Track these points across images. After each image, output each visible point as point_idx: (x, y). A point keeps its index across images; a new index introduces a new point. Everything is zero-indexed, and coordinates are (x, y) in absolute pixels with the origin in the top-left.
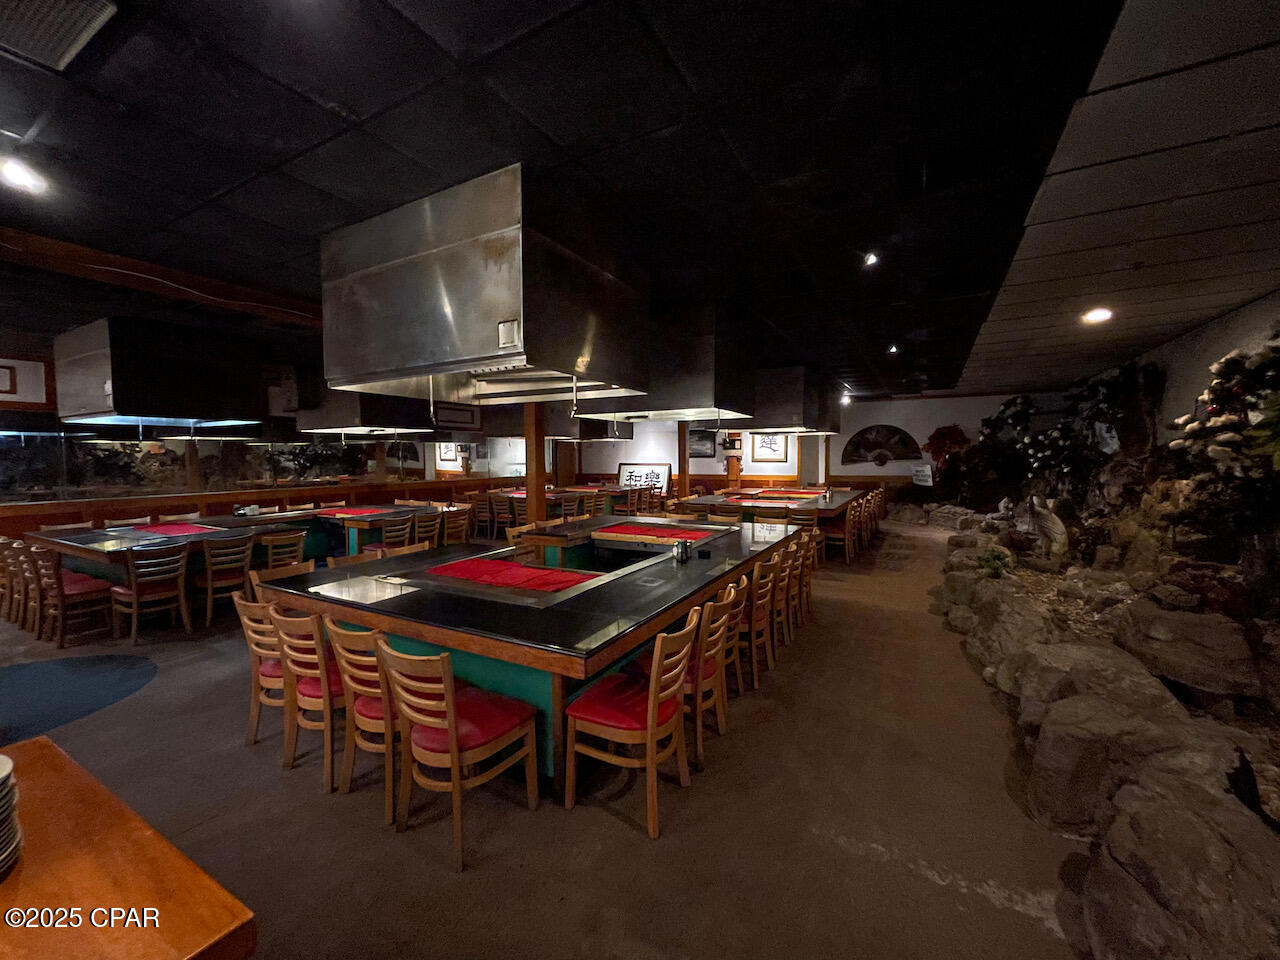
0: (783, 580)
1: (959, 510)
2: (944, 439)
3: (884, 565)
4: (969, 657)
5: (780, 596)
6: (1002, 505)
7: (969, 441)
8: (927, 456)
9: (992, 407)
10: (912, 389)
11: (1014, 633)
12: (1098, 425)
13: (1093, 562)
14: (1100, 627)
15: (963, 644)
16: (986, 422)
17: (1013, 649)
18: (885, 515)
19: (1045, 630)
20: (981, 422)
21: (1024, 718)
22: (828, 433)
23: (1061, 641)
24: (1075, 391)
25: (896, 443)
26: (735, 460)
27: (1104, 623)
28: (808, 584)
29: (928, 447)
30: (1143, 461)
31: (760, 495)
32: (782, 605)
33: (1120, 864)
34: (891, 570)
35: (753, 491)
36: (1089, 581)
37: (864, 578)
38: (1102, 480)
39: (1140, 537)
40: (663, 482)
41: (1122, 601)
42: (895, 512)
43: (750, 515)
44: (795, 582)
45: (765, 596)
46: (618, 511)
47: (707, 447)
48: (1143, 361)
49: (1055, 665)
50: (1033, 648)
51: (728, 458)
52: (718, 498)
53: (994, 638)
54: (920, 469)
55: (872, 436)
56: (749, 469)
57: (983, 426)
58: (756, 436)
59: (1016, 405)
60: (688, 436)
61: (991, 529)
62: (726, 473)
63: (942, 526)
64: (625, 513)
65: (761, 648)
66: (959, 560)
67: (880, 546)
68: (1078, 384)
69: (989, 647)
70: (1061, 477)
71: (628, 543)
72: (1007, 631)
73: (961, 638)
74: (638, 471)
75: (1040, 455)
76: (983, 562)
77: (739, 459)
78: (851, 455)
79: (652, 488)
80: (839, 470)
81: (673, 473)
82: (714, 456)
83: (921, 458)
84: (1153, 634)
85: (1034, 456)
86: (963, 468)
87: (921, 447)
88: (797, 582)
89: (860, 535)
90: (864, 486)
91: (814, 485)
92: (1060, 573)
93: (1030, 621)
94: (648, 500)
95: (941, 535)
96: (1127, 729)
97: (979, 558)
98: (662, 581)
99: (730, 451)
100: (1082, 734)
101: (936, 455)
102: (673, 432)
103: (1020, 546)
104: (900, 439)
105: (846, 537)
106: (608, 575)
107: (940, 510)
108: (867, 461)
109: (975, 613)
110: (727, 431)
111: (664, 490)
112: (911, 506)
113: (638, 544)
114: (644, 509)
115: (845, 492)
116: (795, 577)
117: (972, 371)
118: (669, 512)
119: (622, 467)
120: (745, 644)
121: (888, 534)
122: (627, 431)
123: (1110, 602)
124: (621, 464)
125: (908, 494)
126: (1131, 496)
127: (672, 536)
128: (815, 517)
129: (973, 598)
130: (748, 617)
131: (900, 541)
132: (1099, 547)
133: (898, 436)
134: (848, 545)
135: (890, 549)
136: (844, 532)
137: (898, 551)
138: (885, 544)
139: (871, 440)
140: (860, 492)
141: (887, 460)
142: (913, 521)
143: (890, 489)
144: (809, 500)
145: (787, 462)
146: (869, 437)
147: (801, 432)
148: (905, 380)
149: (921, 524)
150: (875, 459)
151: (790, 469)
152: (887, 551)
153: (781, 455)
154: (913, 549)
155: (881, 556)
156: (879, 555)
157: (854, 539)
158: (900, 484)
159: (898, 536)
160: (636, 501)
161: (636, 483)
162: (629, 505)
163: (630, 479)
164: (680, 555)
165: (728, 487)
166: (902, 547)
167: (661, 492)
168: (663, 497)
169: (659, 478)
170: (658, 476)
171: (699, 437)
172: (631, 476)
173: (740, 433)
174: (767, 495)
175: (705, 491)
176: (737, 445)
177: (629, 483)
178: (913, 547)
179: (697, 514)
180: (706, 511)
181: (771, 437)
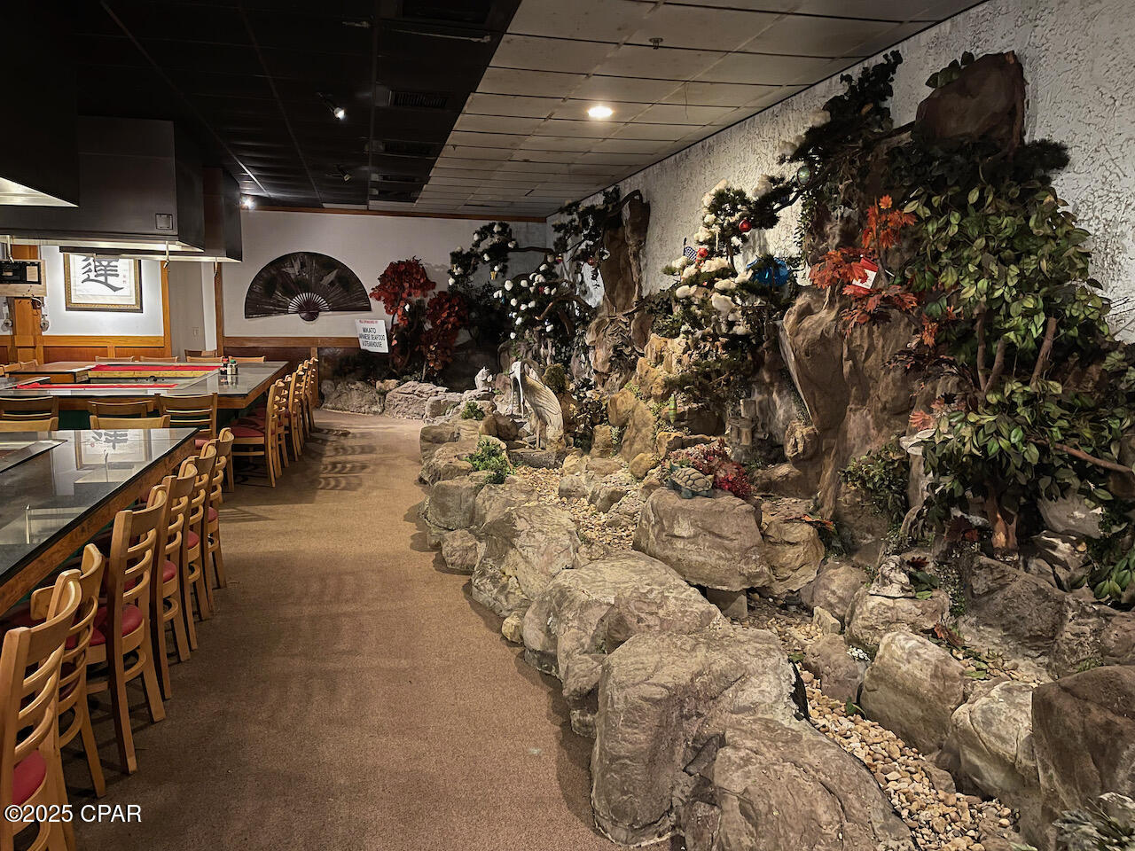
0: (172, 538)
1: (427, 387)
2: (402, 277)
3: (332, 483)
4: (476, 605)
5: (169, 569)
6: (479, 378)
7: (434, 285)
8: (378, 306)
9: (464, 235)
10: (355, 196)
11: (535, 559)
12: (587, 269)
13: (590, 448)
14: (608, 531)
15: (467, 589)
16: (457, 257)
17: (536, 584)
18: (319, 400)
19: (571, 549)
20: (449, 258)
21: (571, 686)
23: (591, 560)
24: (565, 219)
25: (332, 284)
26: (28, 304)
27: (613, 524)
28: (216, 534)
29: (380, 292)
30: (630, 316)
31: (91, 374)
32: (171, 588)
34: (343, 489)
35: (77, 368)
36: (592, 473)
37: (304, 511)
38: (587, 342)
39: (638, 411)
41: (626, 493)
42: (335, 395)
43: (74, 415)
44: (194, 537)
45: (139, 579)
49: (595, 597)
50: (566, 579)
51: (10, 302)
53: (508, 572)
54: (368, 326)
55: (293, 270)
56: (61, 323)
57: (453, 262)
58: (73, 256)
59: (492, 233)
61: (474, 413)
62: (8, 333)
63: (404, 413)
65: (139, 684)
66: (446, 462)
67: (321, 455)
68: (568, 209)
69: (504, 587)
70: (542, 336)
72: (525, 558)
73: (463, 580)
75: (523, 307)
76: (478, 461)
77: (37, 304)
78: (261, 302)
80: (243, 327)
83: (368, 309)
84: (677, 532)
85: (517, 309)
86: (428, 326)
87: (369, 292)
88: (197, 537)
89: (289, 438)
90: (288, 355)
91: (198, 354)
92: (556, 466)
95: (409, 428)
96: (695, 668)
97: (471, 456)
99: (13, 286)
100: (658, 693)
101: (392, 304)
103: (507, 431)
104: (338, 276)
105: (269, 440)
107: (398, 389)
108: (287, 312)
109: (480, 539)
112: (359, 384)
115: (257, 365)
116: (192, 528)
117: (442, 179)
120: (101, 686)
121: (330, 431)
123: (614, 497)
125: (353, 366)
126: (623, 362)
128: (213, 409)
129: (473, 518)
130: (105, 628)
131: (348, 442)
132: (597, 427)
133: (335, 272)
134: (272, 456)
135: (336, 455)
136: (264, 433)
137: (350, 458)
138: (327, 448)
139: (293, 277)
140: (282, 364)
141: (320, 311)
142: (363, 409)
143: (327, 359)
144: (196, 381)
145: (141, 310)
146: (290, 271)
147: (172, 253)
148: (347, 178)
149: (375, 413)
150: (300, 309)
151: (148, 324)
152: (333, 460)
153: (127, 296)
154: (371, 452)
155: (326, 469)
156: (322, 467)
157: (280, 445)
158: (341, 350)
159: (346, 434)
165: (16, 361)
166: (353, 450)
173: (34, 247)
174: (106, 374)
176: (31, 273)
178: (371, 449)
181: (105, 263)
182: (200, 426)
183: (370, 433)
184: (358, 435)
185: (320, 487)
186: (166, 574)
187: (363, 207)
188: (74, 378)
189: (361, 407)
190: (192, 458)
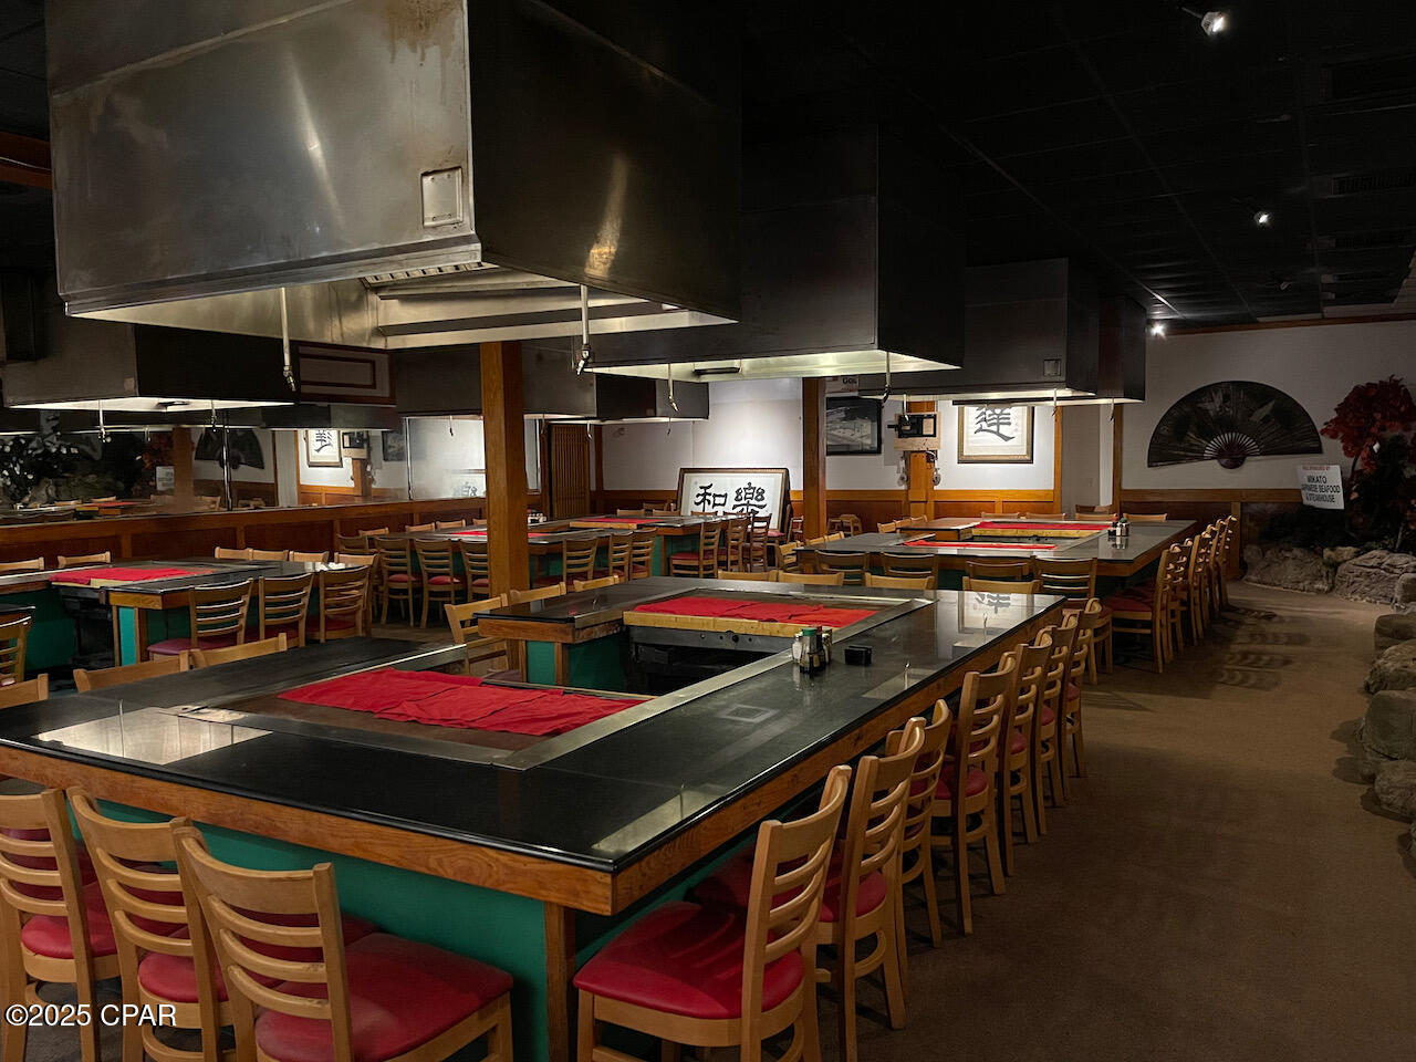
0: (1023, 709)
1: (1402, 559)
3: (1239, 678)
4: (1413, 864)
5: (1018, 741)
8: (1332, 446)
10: (1302, 305)
15: (1405, 840)
18: (1241, 569)
22: (1117, 401)
25: (1266, 420)
26: (923, 458)
28: (1077, 715)
29: (1336, 428)
31: (975, 532)
32: (1020, 761)
34: (1253, 686)
35: (961, 525)
40: (771, 507)
42: (1263, 564)
43: (953, 574)
44: (1048, 713)
46: (677, 567)
47: (863, 432)
51: (907, 456)
52: (886, 539)
54: (1317, 473)
55: (1213, 406)
56: (953, 477)
58: (966, 408)
60: (823, 411)
62: (903, 487)
63: (1360, 594)
64: (693, 572)
66: (1398, 665)
67: (1229, 641)
73: (1402, 828)
74: (727, 485)
77: (931, 457)
78: (1168, 447)
80: (1144, 477)
81: (792, 487)
82: (879, 451)
83: (1319, 450)
87: (1319, 429)
88: (1053, 713)
89: (1186, 616)
90: (1195, 511)
91: (1090, 510)
94: (742, 544)
95: (1364, 614)
98: (771, 713)
99: (911, 440)
101: (1353, 443)
102: (792, 402)
104: (1274, 410)
105: (1157, 617)
106: (657, 699)
107: (1356, 560)
108: (1201, 458)
110: (905, 398)
111: (774, 524)
112: (1297, 552)
113: (720, 635)
114: (734, 563)
115: (1147, 525)
116: (1047, 702)
118: (785, 568)
119: (686, 476)
121: (1249, 611)
122: (697, 401)
124: (685, 471)
125: (1290, 527)
131: (1271, 628)
133: (1271, 405)
134: (1162, 634)
135: (1250, 643)
136: (1152, 607)
137: (1269, 648)
138: (1239, 633)
139: (1211, 413)
140: (1187, 524)
141: (1249, 455)
142: (1301, 584)
143: (1252, 517)
144: (1079, 542)
145: (1031, 461)
146: (1208, 406)
148: (1284, 286)
149: (1319, 591)
150: (1220, 455)
151: (1038, 477)
152: (1245, 648)
153: (1018, 447)
154: (1301, 644)
155: (1232, 659)
156: (1228, 656)
157: (1173, 624)
158: (1275, 506)
159: (1270, 617)
160: (715, 547)
161: (716, 508)
162: (702, 554)
163: (703, 501)
164: (807, 658)
165: (908, 516)
166: (1276, 640)
167: (767, 528)
168: (772, 539)
169: (763, 499)
170: (761, 493)
171: (846, 412)
172: (705, 494)
173: (933, 403)
174: (989, 532)
175: (859, 525)
176: (928, 427)
177: (699, 509)
178: (1302, 640)
179: (842, 573)
180: (861, 567)
181: (998, 411)
182: (1069, 594)
183: (1306, 618)
184: (1287, 620)
185: (1221, 680)
186: (1015, 746)
187: (1318, 316)
188: (958, 536)
189: (1299, 582)
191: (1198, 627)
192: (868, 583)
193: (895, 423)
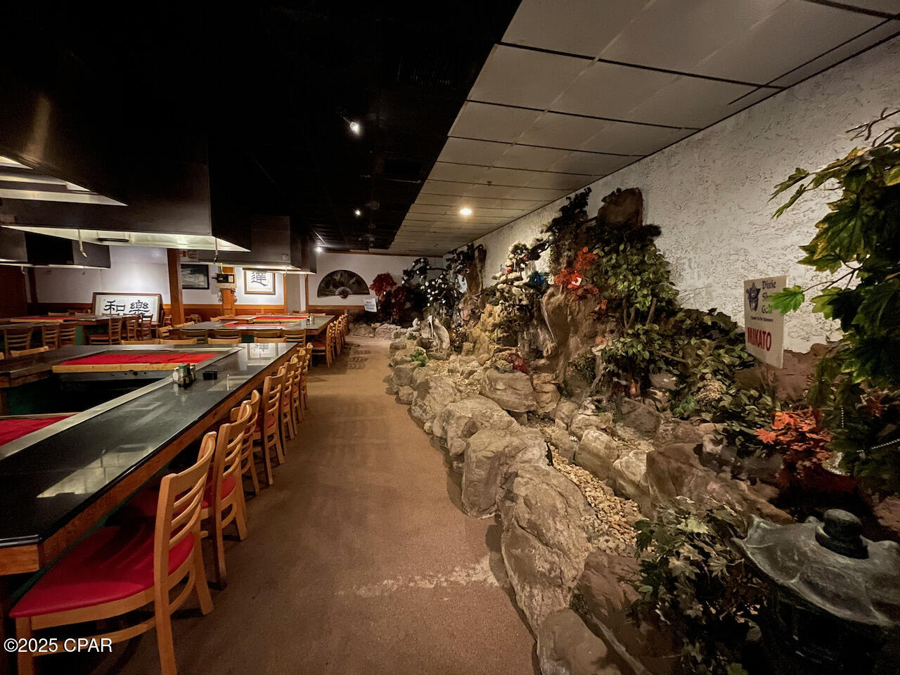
0: (287, 388)
1: (393, 326)
2: (383, 281)
3: (353, 366)
4: (413, 417)
6: (414, 323)
7: (395, 284)
8: (372, 292)
9: (409, 263)
10: (363, 247)
11: (438, 399)
12: (460, 277)
13: (461, 352)
14: (469, 387)
15: (410, 410)
16: (406, 272)
17: (438, 409)
18: (348, 331)
19: (453, 394)
20: (402, 273)
21: (453, 451)
22: (307, 273)
23: (462, 399)
24: (451, 256)
25: (353, 283)
26: (229, 292)
27: (471, 384)
28: (305, 387)
29: (373, 287)
30: (478, 297)
31: (254, 320)
32: (287, 409)
33: (523, 528)
34: (358, 369)
35: (249, 318)
36: (462, 362)
37: (341, 376)
38: (460, 308)
39: (481, 337)
40: (153, 311)
41: (476, 371)
42: (354, 329)
43: (248, 337)
44: (296, 388)
45: (275, 405)
46: (94, 341)
47: (200, 280)
48: (476, 244)
49: (463, 414)
50: (451, 407)
51: (222, 290)
52: (215, 324)
53: (426, 404)
54: (368, 301)
55: (337, 278)
56: (242, 299)
58: (248, 272)
59: (420, 262)
60: (179, 269)
61: (412, 337)
62: (221, 303)
63: (383, 337)
64: (107, 342)
65: (274, 448)
66: (400, 358)
67: (348, 354)
68: (452, 252)
69: (425, 410)
70: (441, 305)
71: (112, 374)
72: (434, 398)
73: (408, 407)
74: (119, 300)
75: (433, 293)
76: (414, 357)
77: (232, 291)
78: (324, 290)
79: (139, 317)
80: (316, 301)
81: (164, 302)
82: (208, 288)
83: (369, 294)
84: (498, 387)
85: (430, 294)
86: (393, 301)
87: (369, 286)
88: (297, 388)
89: (335, 348)
90: (335, 313)
91: (297, 312)
92: (447, 359)
93: (447, 390)
94: (136, 328)
95: (385, 343)
96: (506, 444)
97: (411, 355)
98: (158, 404)
99: (223, 284)
100: (490, 454)
101: (378, 292)
102: (160, 265)
103: (426, 345)
104: (356, 280)
105: (327, 348)
106: (80, 414)
107: (381, 327)
108: (335, 295)
109: (415, 390)
110: (221, 265)
111: (155, 319)
112: (364, 325)
113: (125, 373)
114: (131, 337)
115: (320, 317)
116: (295, 384)
117: (399, 240)
118: (165, 338)
119: (98, 296)
120: (259, 449)
121: (352, 345)
122: (101, 255)
123: (471, 373)
124: (95, 294)
125: (362, 317)
126: (475, 316)
127: (169, 361)
128: (304, 335)
129: (412, 381)
130: (260, 425)
131: (360, 349)
132: (464, 343)
133: (355, 278)
134: (329, 356)
135: (355, 355)
136: (325, 345)
137: (360, 356)
138: (351, 351)
139: (337, 280)
140: (332, 317)
141: (349, 294)
143: (351, 314)
144: (297, 323)
145: (275, 294)
147: (288, 270)
148: (360, 239)
149: (371, 337)
150: (340, 294)
151: (278, 300)
152: (353, 356)
153: (269, 288)
156: (349, 359)
157: (331, 351)
158: (357, 311)
159: (359, 346)
160: (119, 330)
161: (119, 312)
162: (110, 334)
163: (110, 308)
164: (182, 380)
165: (223, 315)
166: (362, 353)
167: (151, 320)
168: (154, 326)
169: (147, 308)
170: (146, 305)
171: (191, 271)
172: (110, 306)
173: (232, 268)
174: (261, 320)
175: (200, 319)
176: (231, 278)
177: (108, 312)
178: (369, 352)
179: (195, 339)
180: (204, 336)
181: (261, 274)
182: (299, 342)
183: (369, 346)
184: (364, 347)
186: (285, 403)
187: (367, 251)
188: (247, 322)
189: (365, 334)
190: (296, 355)
191: (339, 351)
192: (209, 343)
193: (216, 276)
